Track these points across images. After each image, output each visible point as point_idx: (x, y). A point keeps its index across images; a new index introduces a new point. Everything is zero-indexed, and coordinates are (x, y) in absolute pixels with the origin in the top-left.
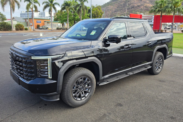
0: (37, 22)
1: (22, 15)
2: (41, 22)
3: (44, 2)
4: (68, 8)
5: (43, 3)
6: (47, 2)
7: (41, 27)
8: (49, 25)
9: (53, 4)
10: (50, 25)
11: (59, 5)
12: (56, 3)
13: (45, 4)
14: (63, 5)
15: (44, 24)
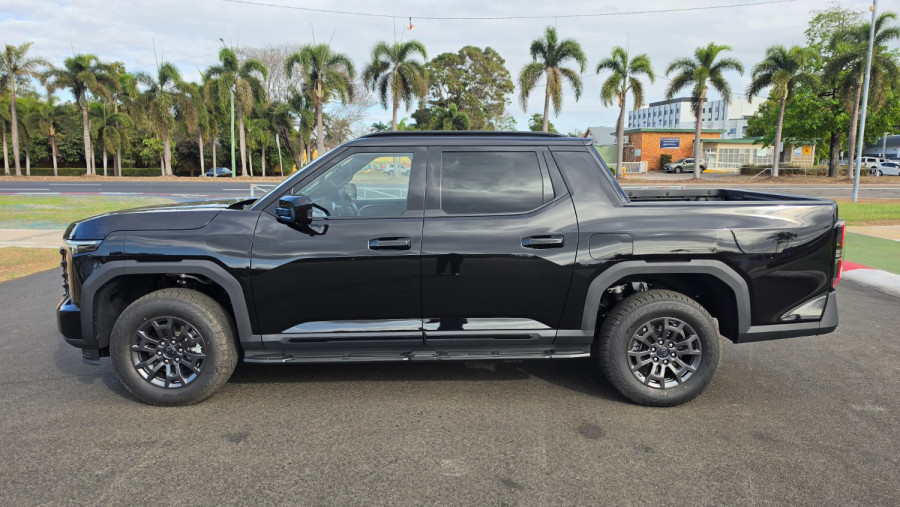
0: (662, 146)
1: (634, 118)
2: (677, 145)
3: (673, 61)
4: (783, 76)
5: (672, 67)
6: (686, 63)
7: (674, 166)
8: (714, 156)
9: (712, 66)
10: (718, 154)
11: (739, 67)
12: (723, 64)
13: (677, 73)
14: (763, 67)
15: (691, 151)
